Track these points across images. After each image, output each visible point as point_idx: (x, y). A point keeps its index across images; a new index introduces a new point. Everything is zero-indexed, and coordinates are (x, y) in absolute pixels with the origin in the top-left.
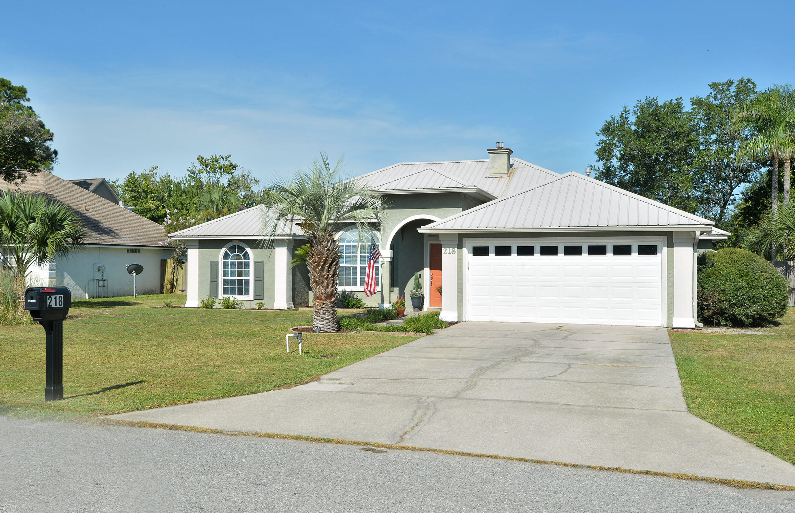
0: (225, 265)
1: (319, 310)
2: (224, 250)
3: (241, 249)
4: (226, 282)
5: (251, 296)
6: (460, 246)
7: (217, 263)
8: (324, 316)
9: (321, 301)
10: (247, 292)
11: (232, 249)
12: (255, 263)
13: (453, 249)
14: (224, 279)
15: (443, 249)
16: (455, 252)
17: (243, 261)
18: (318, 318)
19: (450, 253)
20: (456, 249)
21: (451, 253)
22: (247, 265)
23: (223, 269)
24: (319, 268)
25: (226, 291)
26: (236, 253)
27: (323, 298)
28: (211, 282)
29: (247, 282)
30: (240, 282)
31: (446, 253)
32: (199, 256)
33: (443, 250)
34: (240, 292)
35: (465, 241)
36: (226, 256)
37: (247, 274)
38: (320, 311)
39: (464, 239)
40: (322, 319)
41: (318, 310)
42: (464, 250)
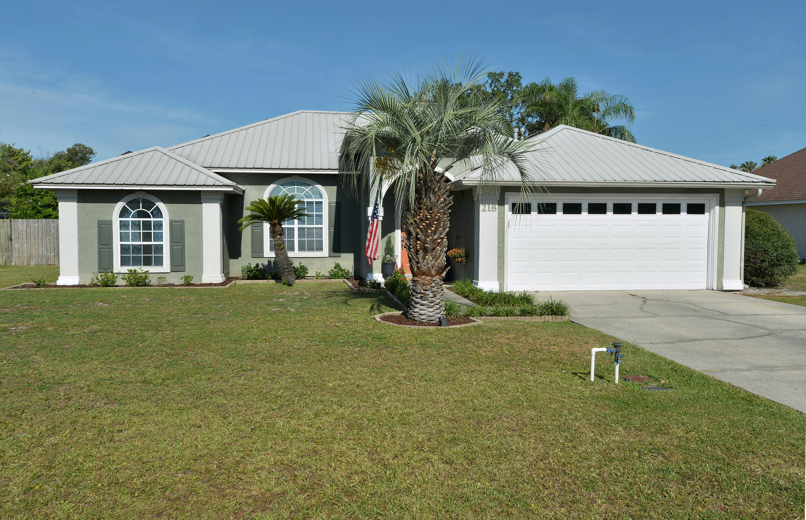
0: (123, 225)
1: (427, 290)
2: (120, 205)
3: (149, 205)
4: (124, 249)
5: (166, 267)
6: (502, 203)
7: (109, 224)
8: (433, 299)
9: (429, 278)
10: (159, 262)
11: (133, 204)
12: (171, 223)
13: (494, 206)
14: (121, 245)
15: (481, 205)
16: (496, 209)
17: (152, 219)
18: (424, 302)
19: (489, 211)
20: (497, 205)
21: (491, 210)
22: (159, 225)
23: (119, 231)
24: (433, 229)
25: (124, 262)
26: (141, 209)
27: (433, 272)
28: (100, 249)
29: (160, 249)
30: (147, 249)
31: (485, 211)
32: (79, 212)
33: (481, 207)
34: (148, 262)
35: (508, 196)
36: (124, 213)
37: (159, 237)
38: (427, 292)
39: (507, 194)
40: (431, 304)
41: (424, 290)
42: (507, 207)
